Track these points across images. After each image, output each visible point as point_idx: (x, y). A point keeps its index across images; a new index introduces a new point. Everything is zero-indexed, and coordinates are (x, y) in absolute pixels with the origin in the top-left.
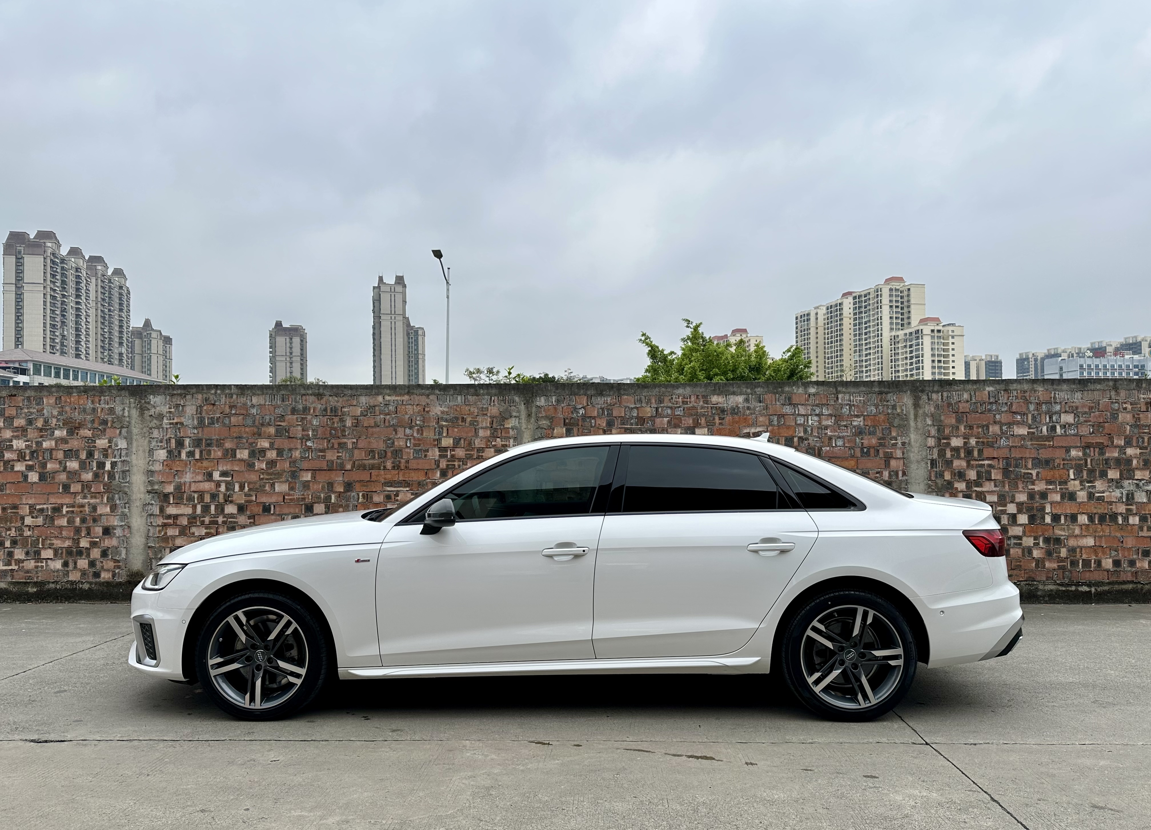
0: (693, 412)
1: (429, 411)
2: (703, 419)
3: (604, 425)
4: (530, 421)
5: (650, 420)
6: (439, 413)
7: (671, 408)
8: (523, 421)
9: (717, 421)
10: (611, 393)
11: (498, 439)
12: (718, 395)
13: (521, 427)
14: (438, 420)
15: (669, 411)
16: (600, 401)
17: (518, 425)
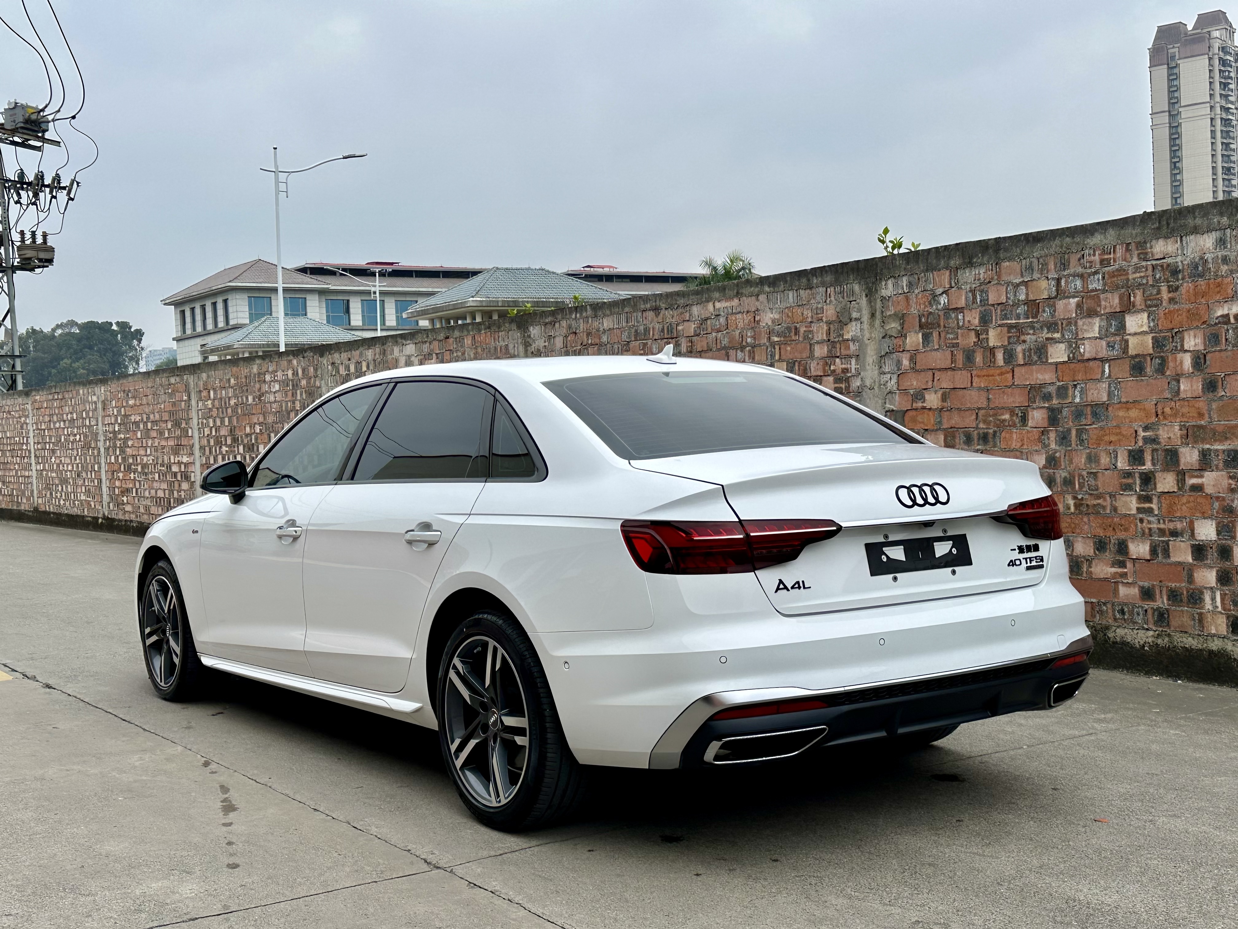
0: (1120, 281)
1: (760, 321)
2: (1139, 293)
3: (976, 322)
4: (873, 326)
5: (1048, 306)
6: (770, 323)
7: (1081, 276)
8: (866, 326)
9: (1165, 295)
10: (985, 259)
11: (837, 360)
12: (1166, 238)
13: (863, 336)
14: (770, 333)
15: (1079, 283)
16: (968, 276)
17: (859, 334)
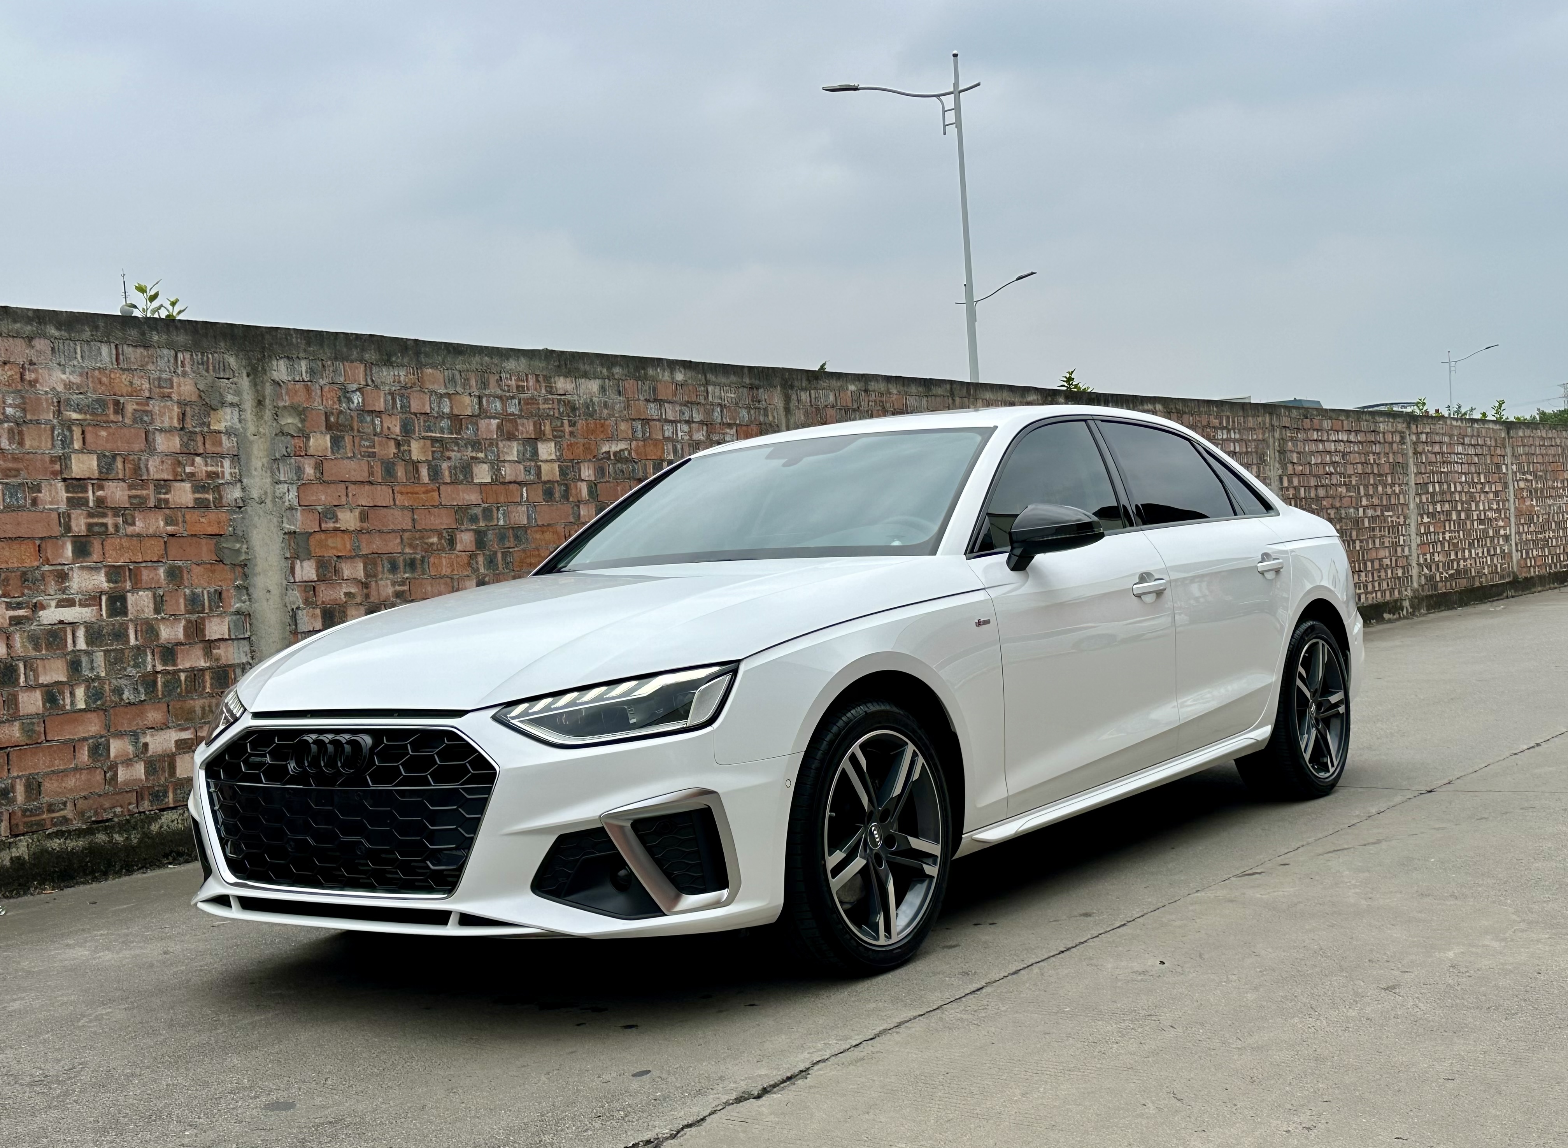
0: (533, 408)
1: (36, 381)
2: (548, 423)
3: (397, 430)
4: (262, 417)
5: (471, 423)
6: (60, 388)
7: (500, 398)
8: (249, 415)
9: (567, 428)
10: (406, 360)
11: (198, 459)
12: (566, 377)
13: (245, 429)
14: (60, 405)
15: (498, 404)
16: (386, 375)
17: (238, 426)
